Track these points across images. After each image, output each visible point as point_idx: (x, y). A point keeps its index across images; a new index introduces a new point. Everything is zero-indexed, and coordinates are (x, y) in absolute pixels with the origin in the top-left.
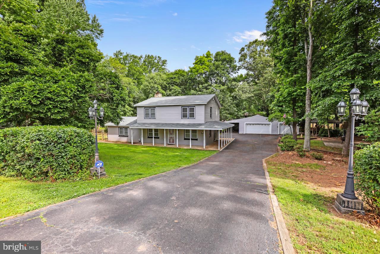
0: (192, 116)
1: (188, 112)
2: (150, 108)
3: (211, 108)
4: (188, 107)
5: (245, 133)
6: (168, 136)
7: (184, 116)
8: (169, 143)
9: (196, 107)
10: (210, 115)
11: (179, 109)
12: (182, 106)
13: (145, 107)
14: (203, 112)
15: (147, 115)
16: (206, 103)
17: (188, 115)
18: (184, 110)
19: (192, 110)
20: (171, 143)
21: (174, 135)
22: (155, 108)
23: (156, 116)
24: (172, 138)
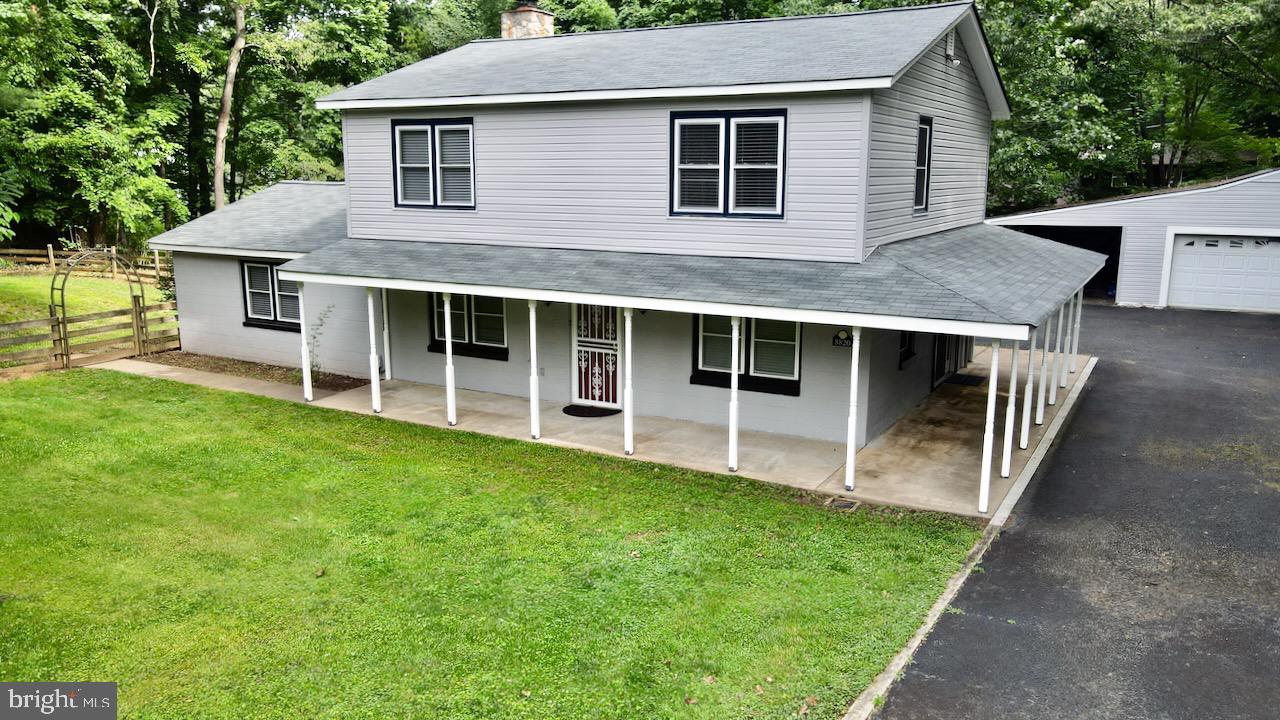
0: (759, 191)
1: (727, 166)
2: (433, 123)
3: (926, 121)
4: (727, 115)
5: (1162, 304)
6: (575, 348)
7: (696, 192)
8: (577, 401)
9: (795, 112)
10: (911, 180)
11: (655, 134)
12: (678, 108)
13: (399, 117)
14: (855, 166)
15: (410, 182)
16: (886, 83)
17: (727, 187)
18: (697, 143)
19: (760, 142)
20: (593, 398)
21: (614, 342)
22: (471, 126)
23: (478, 192)
24: (600, 365)
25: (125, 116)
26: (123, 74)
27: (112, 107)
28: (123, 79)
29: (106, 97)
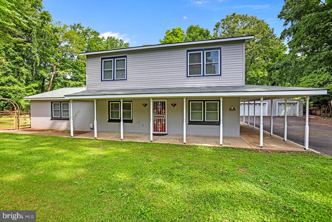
1: (204, 63)
2: (114, 58)
4: (203, 50)
7: (194, 71)
9: (223, 48)
11: (182, 56)
12: (188, 49)
13: (104, 57)
14: (241, 61)
15: (106, 74)
17: (204, 69)
20: (158, 131)
21: (165, 115)
22: (126, 58)
23: (128, 75)
24: (160, 122)
25: (25, 84)
26: (25, 75)
27: (22, 82)
28: (25, 76)
29: (21, 80)
